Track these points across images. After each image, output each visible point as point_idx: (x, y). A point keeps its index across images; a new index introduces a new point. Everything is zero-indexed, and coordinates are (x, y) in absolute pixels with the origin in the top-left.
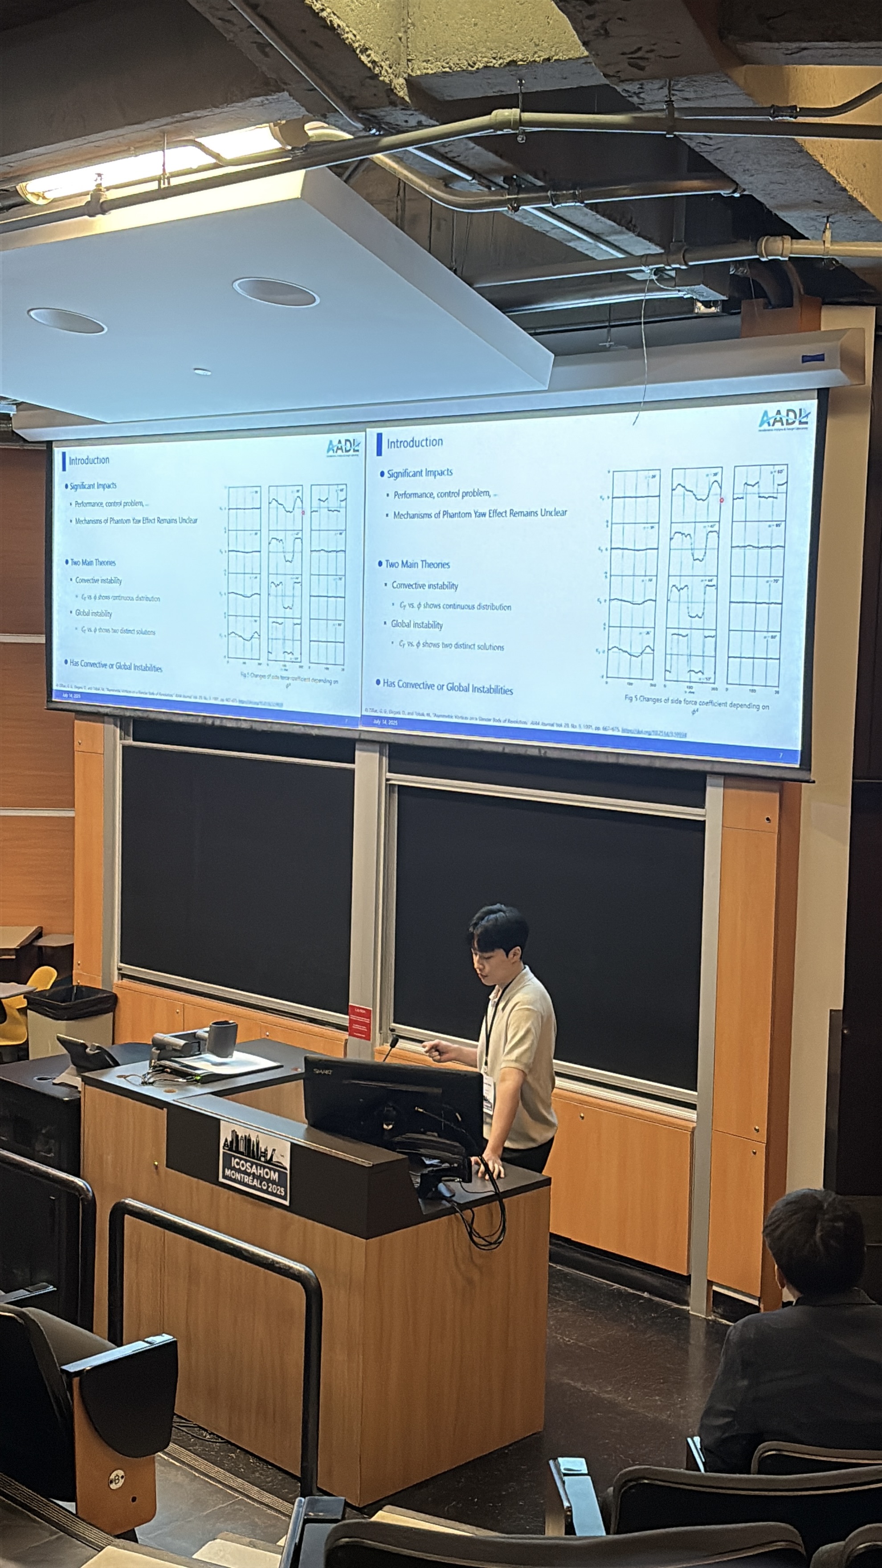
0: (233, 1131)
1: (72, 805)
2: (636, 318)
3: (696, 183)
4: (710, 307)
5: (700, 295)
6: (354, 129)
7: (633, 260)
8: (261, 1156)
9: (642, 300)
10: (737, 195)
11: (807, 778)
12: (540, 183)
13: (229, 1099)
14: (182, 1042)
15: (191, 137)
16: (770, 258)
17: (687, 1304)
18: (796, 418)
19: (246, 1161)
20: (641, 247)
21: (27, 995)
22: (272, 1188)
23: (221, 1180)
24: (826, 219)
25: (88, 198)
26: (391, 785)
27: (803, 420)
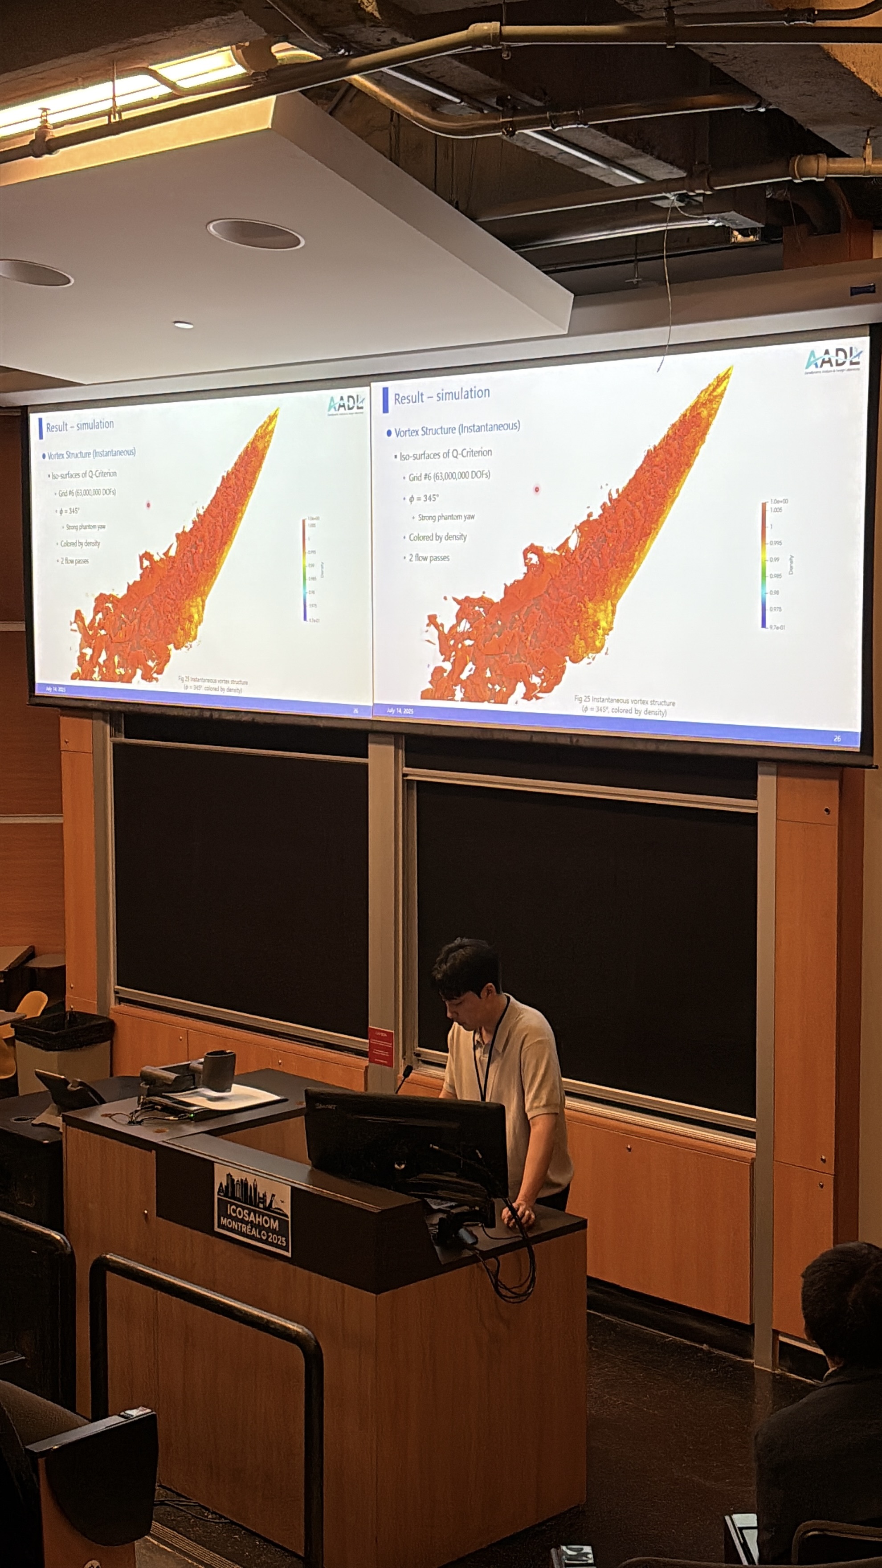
0: (229, 1175)
1: (59, 811)
2: (654, 252)
3: (712, 98)
4: (749, 236)
5: (732, 223)
6: (323, 51)
7: (653, 185)
8: (260, 1202)
9: (664, 231)
10: (762, 110)
11: (868, 763)
12: (538, 104)
13: (226, 1139)
14: (173, 1076)
15: (144, 65)
16: (804, 179)
17: (751, 1357)
18: (846, 357)
19: (244, 1208)
20: (662, 171)
21: (14, 1024)
22: (273, 1238)
23: (217, 1229)
24: (866, 133)
25: (33, 137)
26: (408, 780)
27: (854, 360)
